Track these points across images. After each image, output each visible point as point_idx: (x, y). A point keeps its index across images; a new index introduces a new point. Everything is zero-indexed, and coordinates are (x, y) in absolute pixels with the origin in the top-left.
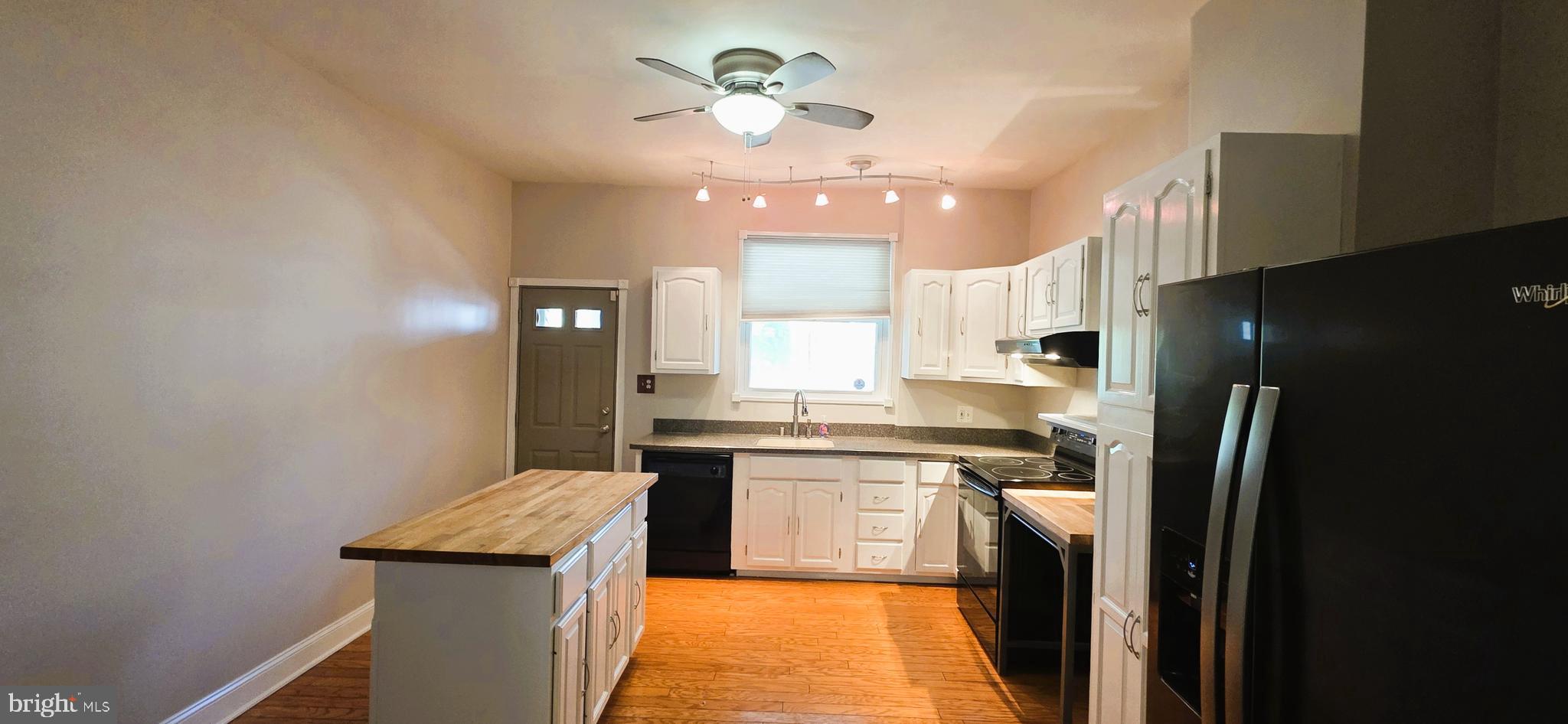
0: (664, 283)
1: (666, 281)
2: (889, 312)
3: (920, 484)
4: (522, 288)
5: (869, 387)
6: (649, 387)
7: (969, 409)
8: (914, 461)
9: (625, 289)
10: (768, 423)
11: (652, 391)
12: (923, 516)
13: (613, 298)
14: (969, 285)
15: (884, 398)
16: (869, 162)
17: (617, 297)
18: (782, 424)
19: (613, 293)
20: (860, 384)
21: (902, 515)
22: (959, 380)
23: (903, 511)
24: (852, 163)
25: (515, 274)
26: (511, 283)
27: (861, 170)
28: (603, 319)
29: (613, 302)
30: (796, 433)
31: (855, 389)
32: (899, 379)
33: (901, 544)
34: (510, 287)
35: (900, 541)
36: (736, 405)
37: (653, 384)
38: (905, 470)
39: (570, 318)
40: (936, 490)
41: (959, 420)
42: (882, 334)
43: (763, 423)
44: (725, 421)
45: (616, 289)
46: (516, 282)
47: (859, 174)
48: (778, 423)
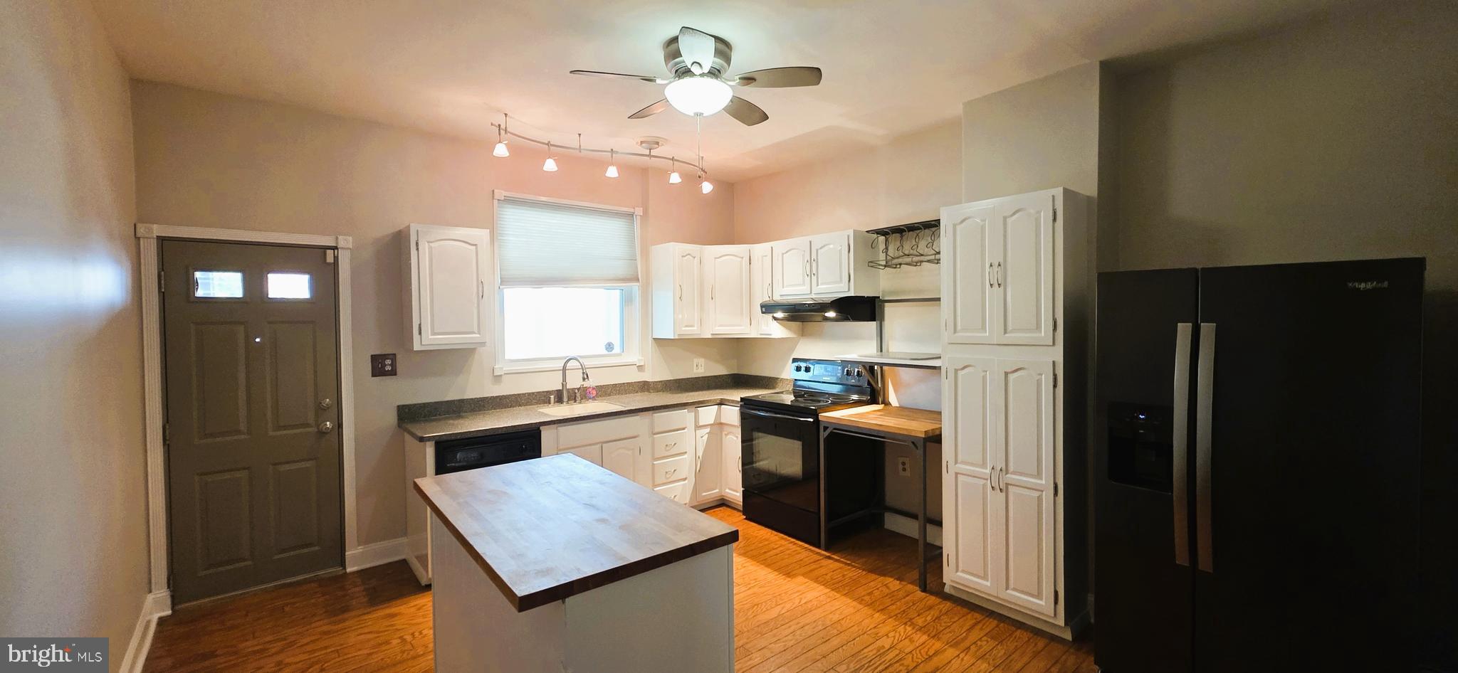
0: (427, 244)
1: (428, 242)
2: (639, 280)
3: (698, 427)
4: (162, 240)
5: (617, 350)
6: (389, 368)
7: (701, 361)
8: (692, 408)
9: (348, 249)
10: (533, 393)
11: (393, 373)
12: (700, 453)
13: (330, 259)
14: (716, 258)
15: (634, 357)
16: (657, 143)
17: (336, 258)
18: (549, 393)
19: (330, 253)
20: (610, 347)
21: (686, 456)
22: (710, 337)
23: (686, 453)
24: (642, 142)
25: (144, 217)
26: (142, 230)
27: (650, 149)
28: (314, 286)
29: (329, 264)
30: (565, 399)
31: (606, 352)
32: (650, 340)
33: (686, 481)
34: (139, 238)
35: (685, 479)
36: (497, 379)
37: (393, 365)
38: (685, 416)
39: (255, 284)
40: (708, 430)
41: (695, 371)
42: (627, 300)
43: (529, 394)
44: (487, 398)
45: (334, 248)
46: (151, 230)
47: (648, 154)
48: (543, 392)
